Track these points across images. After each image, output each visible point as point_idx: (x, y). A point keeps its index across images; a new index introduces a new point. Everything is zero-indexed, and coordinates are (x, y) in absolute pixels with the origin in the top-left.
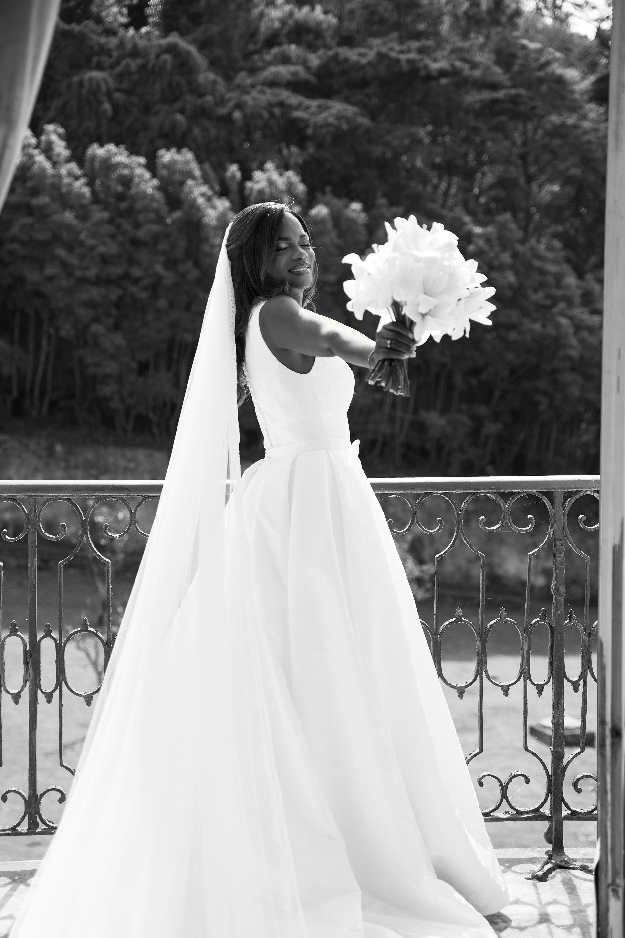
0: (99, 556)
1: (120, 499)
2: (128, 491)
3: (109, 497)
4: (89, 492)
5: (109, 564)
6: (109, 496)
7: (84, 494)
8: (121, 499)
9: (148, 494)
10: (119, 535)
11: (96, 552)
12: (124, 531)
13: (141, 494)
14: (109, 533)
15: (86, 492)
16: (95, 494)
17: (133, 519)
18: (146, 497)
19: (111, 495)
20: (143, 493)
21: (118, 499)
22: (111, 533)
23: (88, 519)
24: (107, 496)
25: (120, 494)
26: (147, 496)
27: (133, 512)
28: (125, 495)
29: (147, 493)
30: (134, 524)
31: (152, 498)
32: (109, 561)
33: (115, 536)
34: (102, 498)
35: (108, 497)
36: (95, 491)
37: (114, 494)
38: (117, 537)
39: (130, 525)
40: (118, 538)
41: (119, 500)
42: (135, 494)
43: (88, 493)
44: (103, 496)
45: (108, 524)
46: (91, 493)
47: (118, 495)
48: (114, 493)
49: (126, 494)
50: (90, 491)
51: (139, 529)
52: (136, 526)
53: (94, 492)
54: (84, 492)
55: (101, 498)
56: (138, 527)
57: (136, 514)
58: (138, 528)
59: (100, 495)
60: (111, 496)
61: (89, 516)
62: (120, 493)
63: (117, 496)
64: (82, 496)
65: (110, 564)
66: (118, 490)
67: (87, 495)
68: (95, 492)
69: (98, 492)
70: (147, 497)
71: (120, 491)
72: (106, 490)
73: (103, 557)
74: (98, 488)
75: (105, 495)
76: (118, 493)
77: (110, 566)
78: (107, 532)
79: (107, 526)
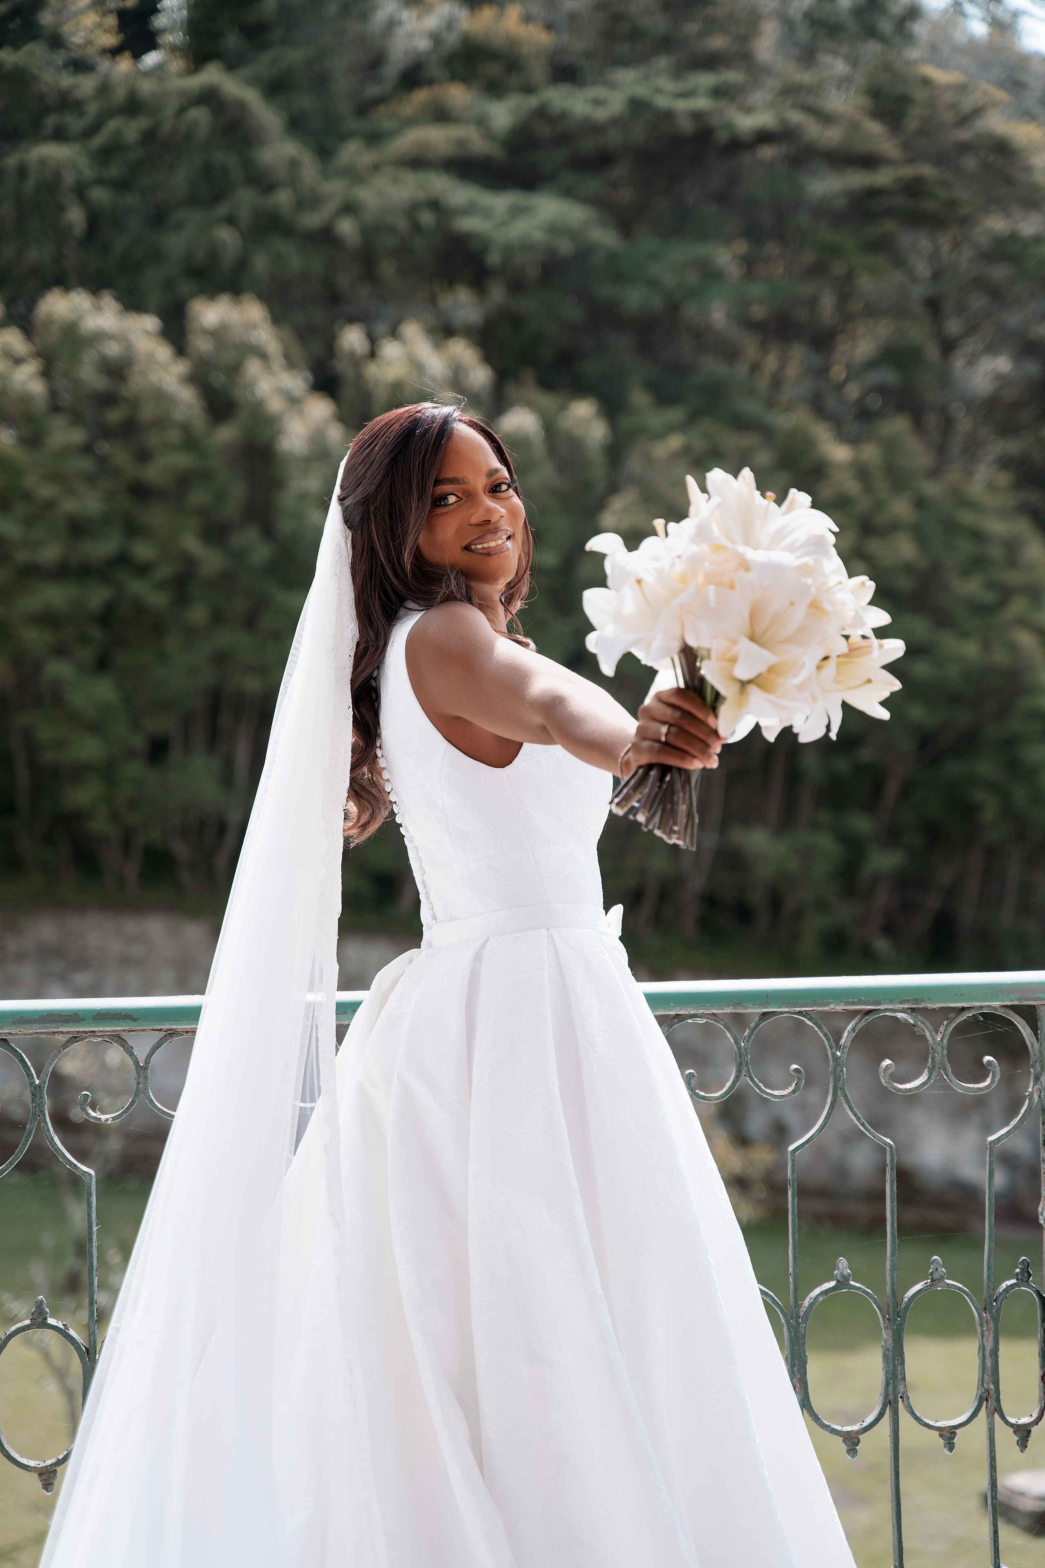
0: (70, 1163)
1: (113, 1037)
2: (131, 1021)
3: (91, 1034)
4: (48, 1025)
5: (91, 1179)
6: (91, 1032)
7: (36, 1029)
8: (117, 1039)
9: (174, 1027)
10: (113, 1115)
11: (64, 1154)
12: (123, 1108)
13: (159, 1027)
14: (90, 1111)
15: (41, 1025)
16: (60, 1030)
17: (141, 1080)
18: (169, 1032)
19: (96, 1029)
20: (164, 1025)
21: (110, 1039)
22: (95, 1111)
23: (46, 1082)
24: (86, 1032)
25: (113, 1029)
26: (171, 1030)
27: (141, 1065)
28: (124, 1031)
29: (172, 1025)
30: (145, 1091)
31: (182, 1035)
32: (92, 1172)
33: (103, 1117)
34: (76, 1037)
35: (89, 1034)
36: (60, 1022)
37: (101, 1029)
38: (108, 1120)
39: (135, 1094)
40: (109, 1122)
41: (113, 1040)
42: (146, 1026)
43: (46, 1028)
44: (78, 1032)
45: (89, 1094)
46: (52, 1028)
47: (109, 1029)
48: (100, 1027)
49: (128, 1028)
50: (50, 1022)
51: (155, 1102)
52: (149, 1096)
53: (59, 1024)
54: (37, 1025)
55: (74, 1037)
56: (153, 1098)
57: (147, 1070)
58: (154, 1100)
59: (72, 1030)
60: (94, 1032)
61: (47, 1076)
62: (113, 1026)
63: (108, 1031)
64: (32, 1034)
65: (94, 1180)
66: (109, 1019)
67: (43, 1031)
68: (61, 1024)
69: (68, 1025)
70: (171, 1032)
71: (114, 1021)
72: (84, 1020)
73: (79, 1165)
74: (67, 1015)
75: (81, 1030)
76: (110, 1026)
77: (93, 1183)
78: (86, 1110)
79: (86, 1096)
